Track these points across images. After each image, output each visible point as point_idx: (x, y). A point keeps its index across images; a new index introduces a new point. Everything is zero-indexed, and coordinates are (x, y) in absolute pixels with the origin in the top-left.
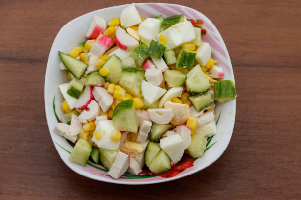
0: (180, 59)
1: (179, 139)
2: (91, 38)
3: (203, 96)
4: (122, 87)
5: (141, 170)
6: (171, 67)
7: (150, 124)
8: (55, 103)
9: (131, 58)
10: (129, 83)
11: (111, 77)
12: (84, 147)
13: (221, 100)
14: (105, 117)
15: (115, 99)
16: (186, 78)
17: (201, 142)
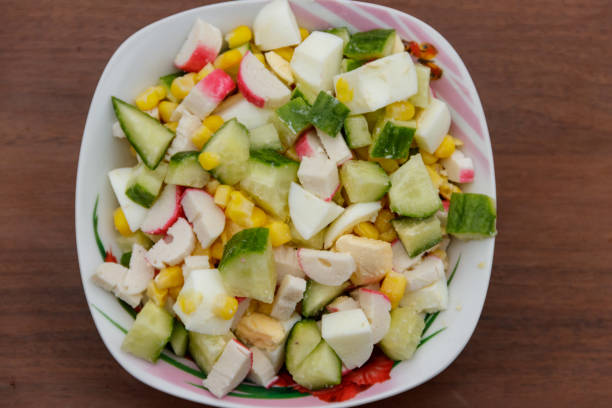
0: (380, 139)
1: (363, 325)
2: (182, 72)
3: (423, 224)
4: (247, 194)
5: (276, 378)
6: (358, 154)
7: (301, 285)
8: (99, 213)
9: (272, 125)
10: (263, 187)
11: (223, 172)
12: (154, 324)
13: (460, 236)
14: (204, 260)
15: (228, 221)
16: (390, 185)
17: (410, 329)
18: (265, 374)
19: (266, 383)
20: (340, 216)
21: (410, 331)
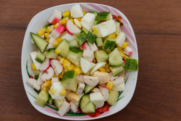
0: (106, 44)
3: (118, 68)
4: (69, 60)
5: (78, 110)
7: (84, 86)
8: (28, 65)
9: (75, 40)
10: (73, 59)
11: (62, 54)
16: (109, 58)
17: (115, 97)
18: (75, 109)
19: (75, 112)
20: (95, 66)
21: (114, 98)
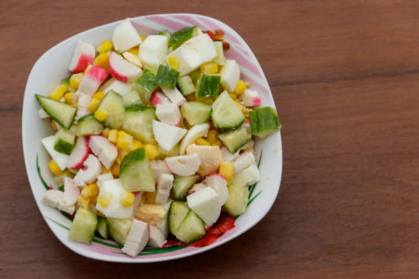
0: (201, 86)
1: (212, 194)
2: (76, 71)
3: (236, 131)
4: (127, 132)
5: (166, 241)
6: (189, 98)
7: (171, 178)
8: (40, 164)
9: (134, 92)
10: (136, 125)
11: (110, 121)
12: (85, 219)
13: (260, 135)
14: (110, 175)
15: (119, 150)
16: (212, 111)
17: (241, 194)
18: (159, 239)
19: (160, 245)
20: (186, 134)
